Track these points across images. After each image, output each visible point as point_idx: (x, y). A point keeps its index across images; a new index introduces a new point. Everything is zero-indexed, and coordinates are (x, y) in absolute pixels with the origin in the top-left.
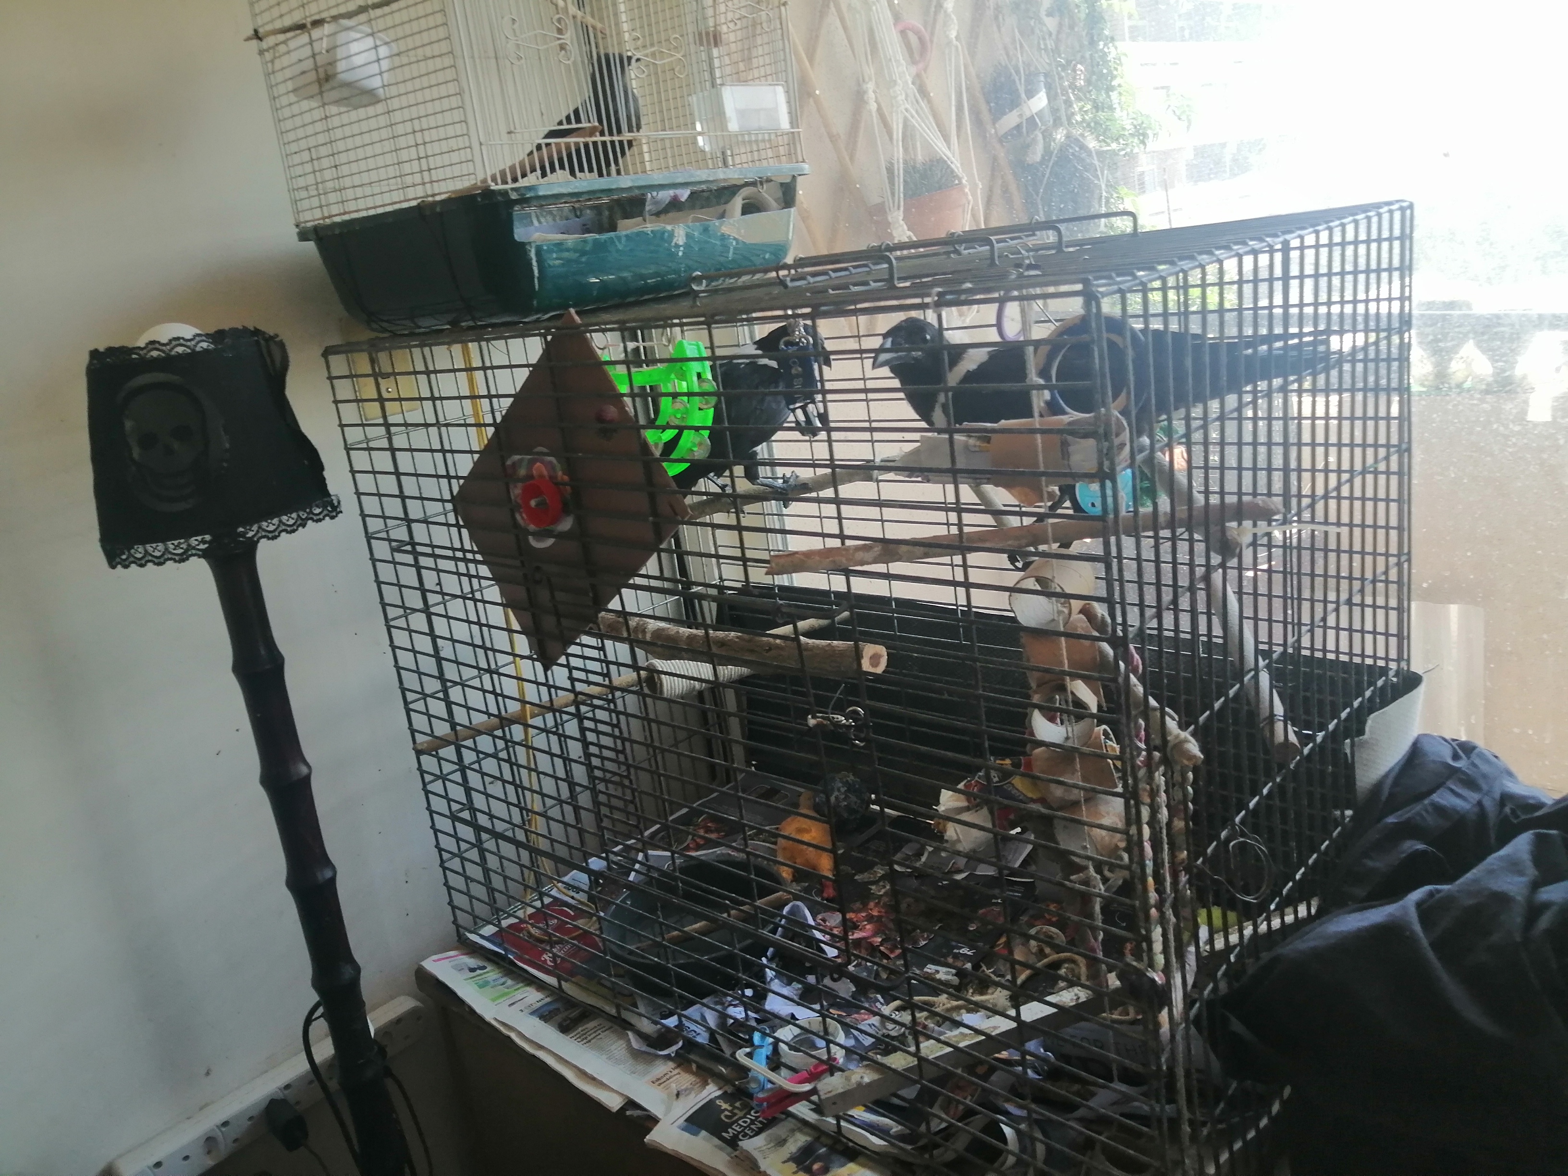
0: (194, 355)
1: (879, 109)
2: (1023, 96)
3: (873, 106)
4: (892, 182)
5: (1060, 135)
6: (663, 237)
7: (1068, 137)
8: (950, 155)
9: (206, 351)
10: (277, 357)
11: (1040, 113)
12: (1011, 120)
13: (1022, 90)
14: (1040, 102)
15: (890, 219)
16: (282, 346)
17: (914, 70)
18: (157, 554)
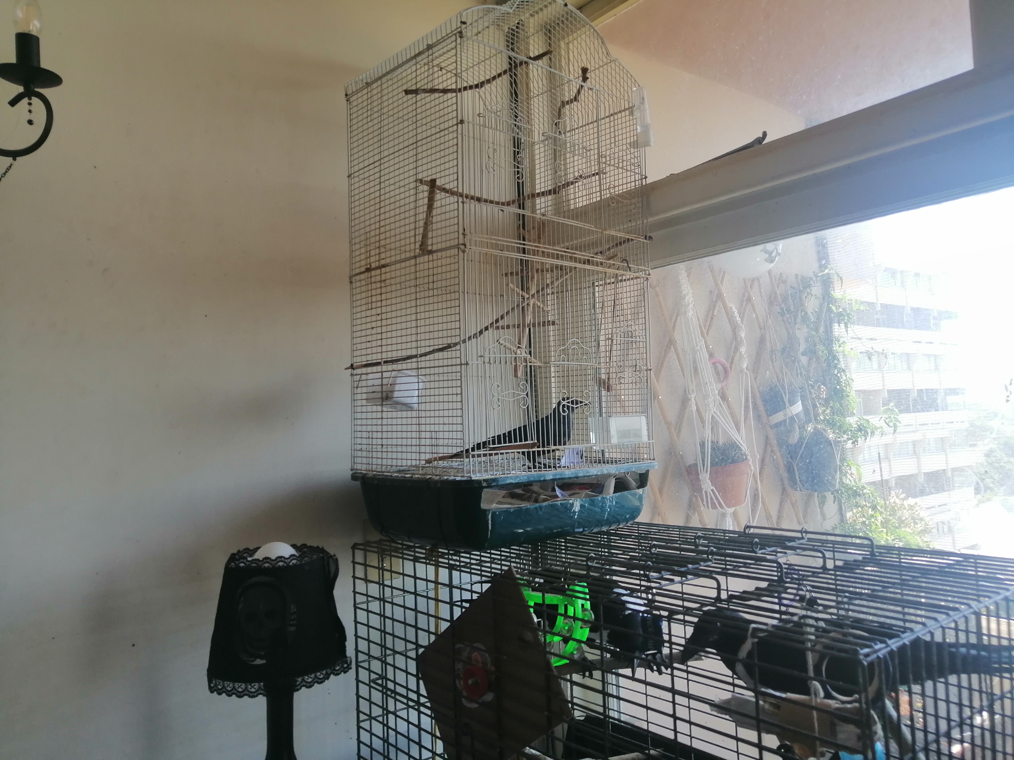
0: (288, 568)
1: (698, 410)
2: (787, 404)
3: (694, 408)
4: (703, 453)
5: (810, 428)
6: (567, 508)
7: (815, 429)
8: (739, 439)
9: (294, 565)
10: (333, 569)
11: (797, 415)
12: (779, 417)
13: (786, 400)
14: (798, 408)
15: (700, 477)
16: (336, 561)
17: (719, 386)
18: (240, 690)
